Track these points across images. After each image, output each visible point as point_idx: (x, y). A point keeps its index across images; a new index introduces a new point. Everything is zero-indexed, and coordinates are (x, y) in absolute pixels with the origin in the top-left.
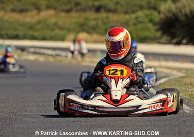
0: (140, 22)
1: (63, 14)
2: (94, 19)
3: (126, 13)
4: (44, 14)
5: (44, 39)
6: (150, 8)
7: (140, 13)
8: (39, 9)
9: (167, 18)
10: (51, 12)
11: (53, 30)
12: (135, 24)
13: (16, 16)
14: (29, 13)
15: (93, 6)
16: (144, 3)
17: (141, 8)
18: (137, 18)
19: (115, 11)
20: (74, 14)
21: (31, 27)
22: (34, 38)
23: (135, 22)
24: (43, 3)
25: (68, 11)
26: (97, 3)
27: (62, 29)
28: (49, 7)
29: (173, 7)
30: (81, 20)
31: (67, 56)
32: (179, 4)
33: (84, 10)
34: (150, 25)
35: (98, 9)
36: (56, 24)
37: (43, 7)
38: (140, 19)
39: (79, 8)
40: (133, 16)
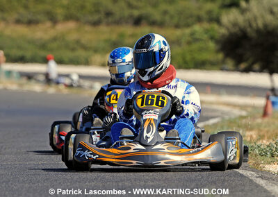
0: (197, 40)
1: (88, 28)
2: (132, 36)
3: (177, 26)
4: (61, 27)
6: (211, 20)
7: (197, 28)
8: (54, 21)
9: (231, 35)
10: (71, 25)
11: (73, 50)
12: (189, 43)
13: (22, 30)
14: (40, 26)
15: (131, 16)
17: (199, 20)
18: (192, 34)
19: (161, 25)
20: (103, 28)
21: (43, 46)
23: (190, 39)
24: (60, 12)
25: (96, 24)
26: (136, 13)
27: (85, 48)
28: (68, 18)
29: (241, 19)
30: (114, 37)
32: (248, 15)
33: (118, 22)
34: (212, 45)
35: (137, 22)
36: (78, 42)
37: (60, 17)
38: (197, 36)
39: (110, 19)
40: (188, 31)
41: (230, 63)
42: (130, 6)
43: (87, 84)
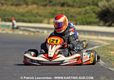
0: (87, 13)
1: (41, 7)
2: (60, 11)
3: (79, 7)
4: (30, 7)
5: (30, 22)
6: (94, 5)
7: (88, 8)
8: (27, 4)
9: (103, 11)
10: (35, 6)
11: (35, 16)
12: (84, 14)
13: (13, 8)
14: (22, 7)
15: (60, 2)
16: (90, 2)
17: (89, 4)
18: (86, 10)
19: (73, 6)
20: (48, 8)
21: (23, 15)
23: (85, 12)
24: (30, 0)
25: (45, 6)
26: (62, 2)
27: (41, 16)
28: (33, 3)
29: (107, 4)
30: (53, 11)
31: (43, 32)
32: (110, 3)
33: (54, 5)
34: (94, 15)
35: (63, 5)
36: (37, 13)
37: (30, 3)
38: (88, 11)
39: (51, 4)
40: (84, 9)
41: (102, 23)
43: (41, 31)
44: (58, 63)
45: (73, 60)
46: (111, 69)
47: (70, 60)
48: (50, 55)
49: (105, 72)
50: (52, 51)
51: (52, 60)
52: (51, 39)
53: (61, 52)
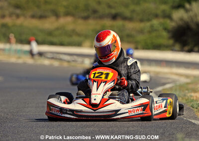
1: (80, 21)
3: (142, 21)
4: (62, 21)
5: (62, 44)
7: (155, 22)
8: (57, 15)
10: (69, 19)
11: (70, 36)
12: (150, 32)
16: (159, 12)
17: (156, 16)
18: (152, 26)
19: (130, 19)
21: (50, 33)
22: (52, 44)
23: (150, 29)
24: (62, 10)
25: (86, 18)
26: (113, 11)
27: (79, 35)
28: (67, 14)
30: (98, 27)
31: (83, 62)
32: (191, 14)
33: (101, 17)
34: (165, 34)
35: (114, 17)
37: (61, 14)
40: (148, 24)
41: (177, 46)
42: (110, 7)
43: (80, 59)
44: (109, 115)
45: (135, 109)
46: (193, 121)
47: (130, 110)
48: (95, 100)
49: (184, 126)
50: (98, 92)
51: (97, 110)
52: (97, 72)
53: (115, 95)
